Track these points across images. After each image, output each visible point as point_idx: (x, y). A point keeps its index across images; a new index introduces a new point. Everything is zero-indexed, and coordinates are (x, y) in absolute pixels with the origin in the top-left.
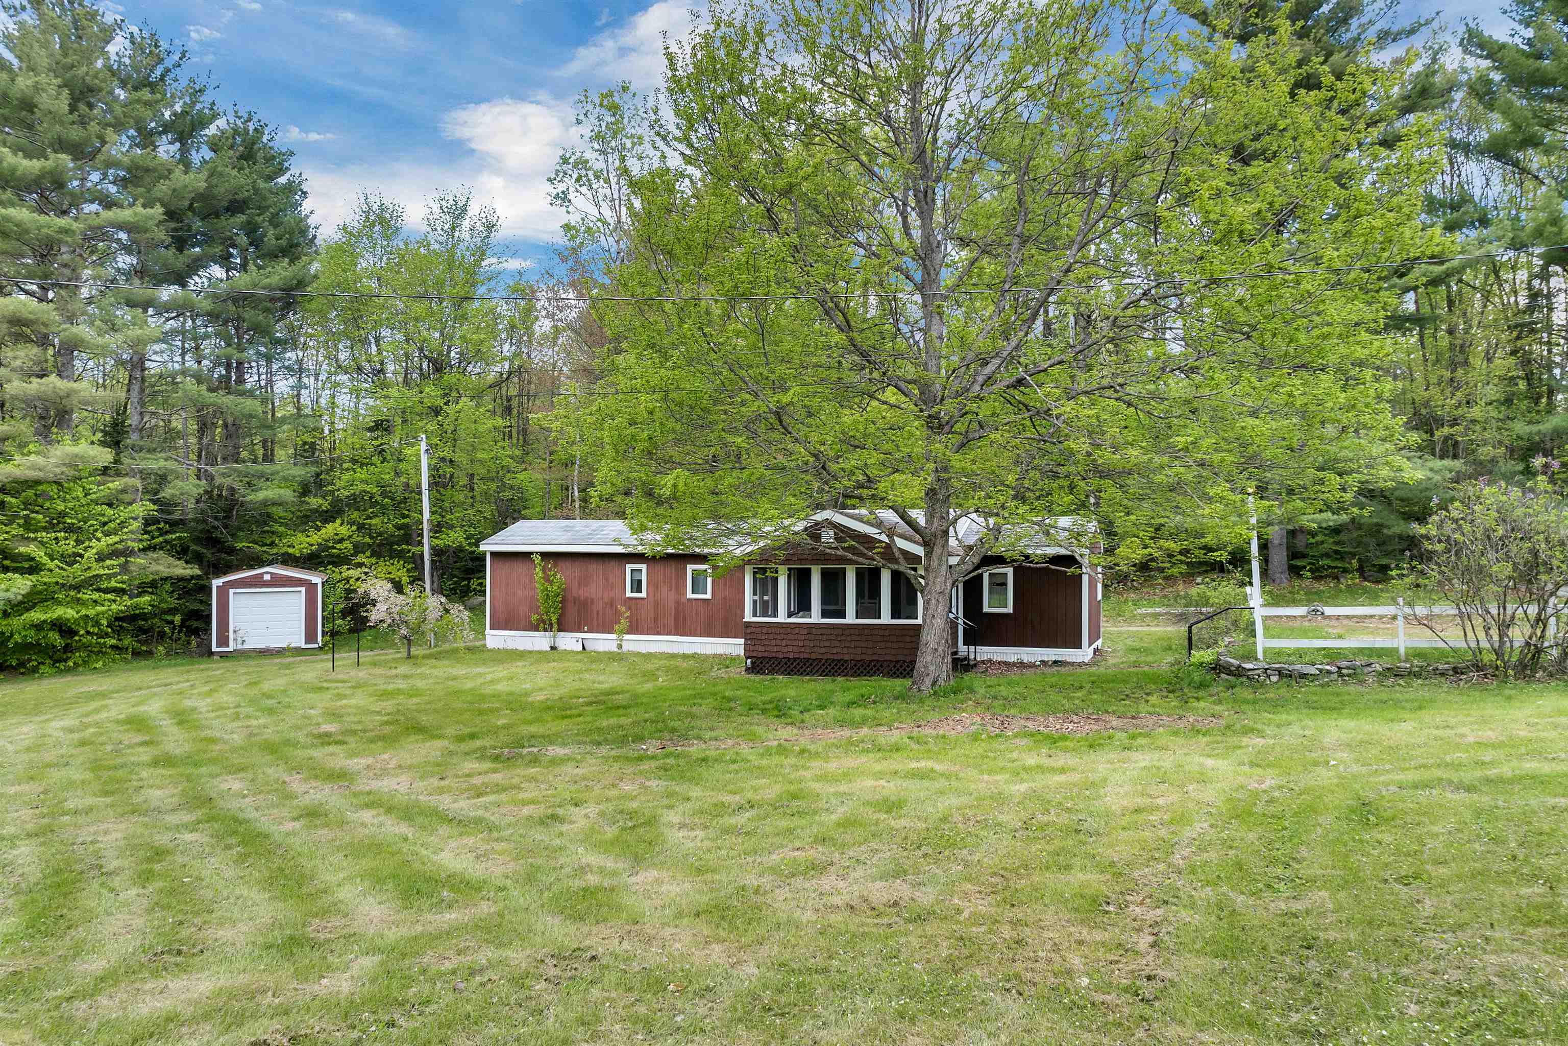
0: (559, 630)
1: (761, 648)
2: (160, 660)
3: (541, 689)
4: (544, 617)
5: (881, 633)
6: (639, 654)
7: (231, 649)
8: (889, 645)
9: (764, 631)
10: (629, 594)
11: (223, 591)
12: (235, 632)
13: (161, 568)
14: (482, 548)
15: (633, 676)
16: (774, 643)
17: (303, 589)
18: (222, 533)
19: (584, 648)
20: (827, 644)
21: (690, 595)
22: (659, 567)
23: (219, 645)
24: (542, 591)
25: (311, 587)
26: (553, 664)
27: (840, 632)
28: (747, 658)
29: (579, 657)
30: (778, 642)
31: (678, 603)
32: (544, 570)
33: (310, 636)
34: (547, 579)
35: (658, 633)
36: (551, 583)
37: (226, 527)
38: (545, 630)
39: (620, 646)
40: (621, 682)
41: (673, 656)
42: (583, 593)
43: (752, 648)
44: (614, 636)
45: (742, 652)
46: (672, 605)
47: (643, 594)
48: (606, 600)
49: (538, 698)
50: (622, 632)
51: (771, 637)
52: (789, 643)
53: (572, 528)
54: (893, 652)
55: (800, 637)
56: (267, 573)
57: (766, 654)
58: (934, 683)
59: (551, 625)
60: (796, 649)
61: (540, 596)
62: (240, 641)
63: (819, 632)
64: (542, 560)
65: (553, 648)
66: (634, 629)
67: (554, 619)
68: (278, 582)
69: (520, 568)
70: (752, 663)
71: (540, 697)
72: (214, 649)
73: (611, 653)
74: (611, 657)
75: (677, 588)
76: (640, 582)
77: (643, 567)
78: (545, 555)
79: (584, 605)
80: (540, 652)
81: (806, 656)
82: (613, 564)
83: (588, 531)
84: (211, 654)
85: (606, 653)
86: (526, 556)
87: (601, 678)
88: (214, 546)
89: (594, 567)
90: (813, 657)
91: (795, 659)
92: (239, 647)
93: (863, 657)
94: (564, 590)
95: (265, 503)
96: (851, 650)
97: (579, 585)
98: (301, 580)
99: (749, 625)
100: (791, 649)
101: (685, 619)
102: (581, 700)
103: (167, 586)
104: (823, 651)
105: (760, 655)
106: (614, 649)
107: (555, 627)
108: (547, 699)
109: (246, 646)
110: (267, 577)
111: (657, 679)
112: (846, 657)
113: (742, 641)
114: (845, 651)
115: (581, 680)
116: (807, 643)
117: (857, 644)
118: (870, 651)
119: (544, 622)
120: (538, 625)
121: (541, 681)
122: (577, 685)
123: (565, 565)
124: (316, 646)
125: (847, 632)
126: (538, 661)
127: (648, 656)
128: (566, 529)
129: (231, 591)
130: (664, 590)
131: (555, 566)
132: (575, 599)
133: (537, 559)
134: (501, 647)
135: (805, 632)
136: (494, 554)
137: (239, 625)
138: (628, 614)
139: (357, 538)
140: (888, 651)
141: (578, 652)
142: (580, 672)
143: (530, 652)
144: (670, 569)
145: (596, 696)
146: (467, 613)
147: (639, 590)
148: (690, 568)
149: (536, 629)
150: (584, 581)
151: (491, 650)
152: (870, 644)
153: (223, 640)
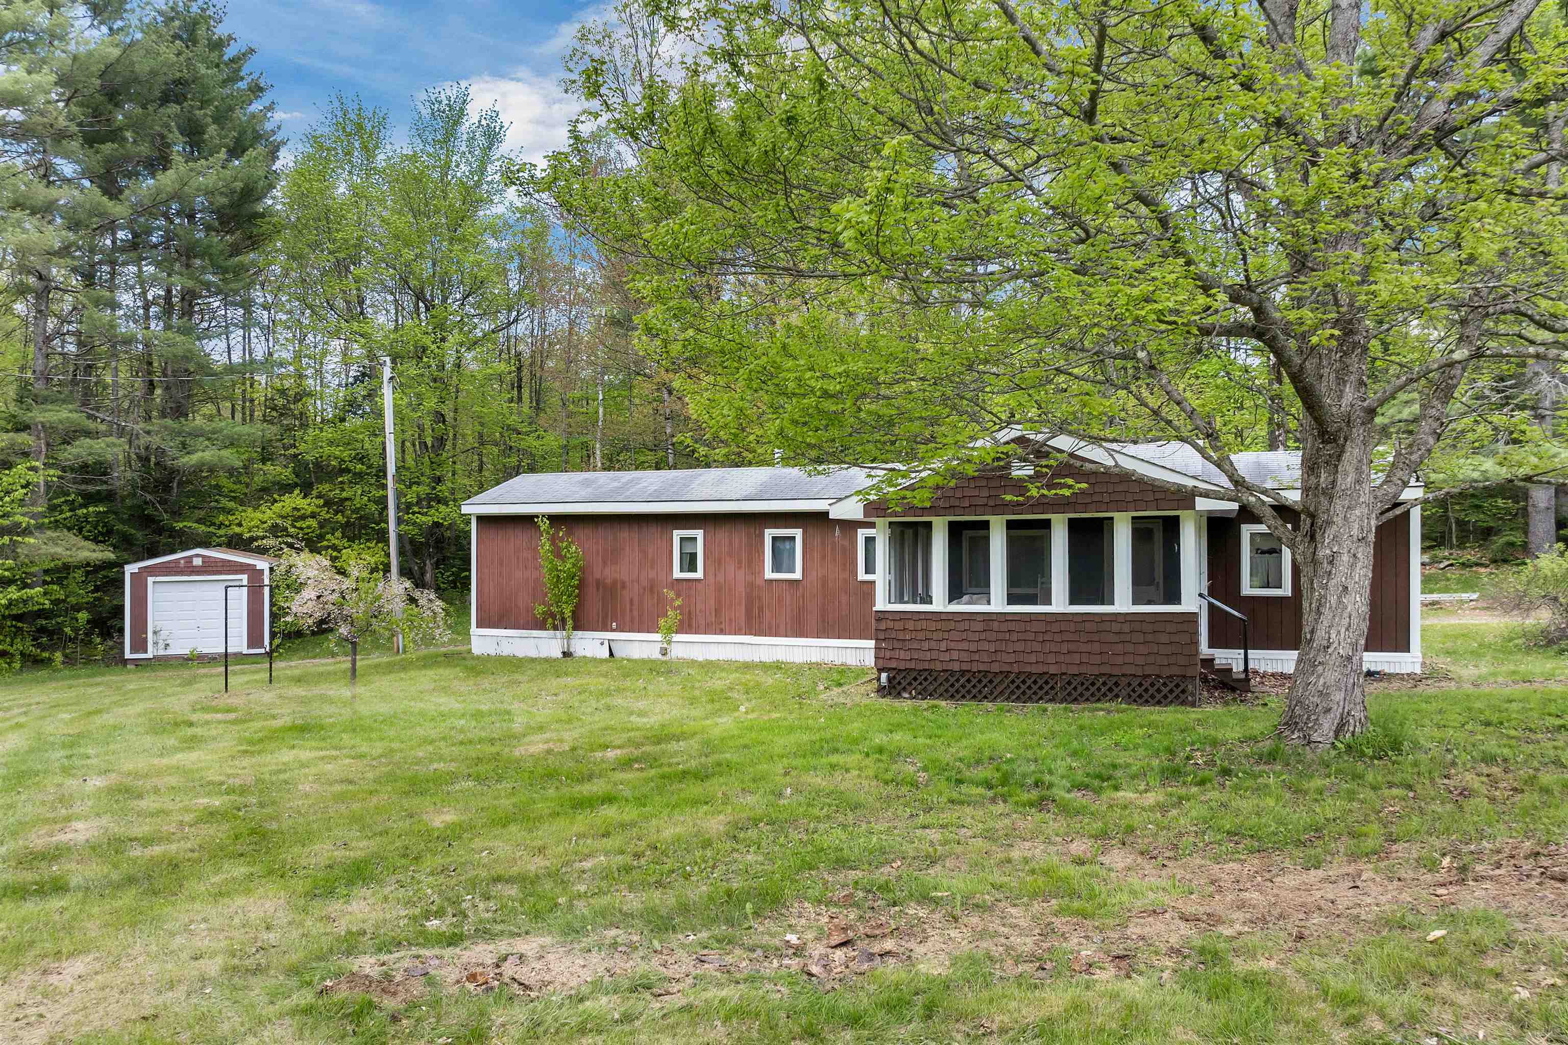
0: (576, 628)
1: (903, 655)
2: (59, 671)
3: (541, 728)
4: (554, 609)
5: (1116, 627)
6: (693, 663)
7: (149, 655)
8: (1130, 648)
9: (910, 625)
10: (677, 574)
11: (139, 580)
12: (155, 633)
13: (59, 550)
14: (465, 510)
15: (693, 701)
16: (926, 646)
17: (244, 578)
18: (157, 509)
19: (611, 654)
20: (1019, 647)
21: (769, 574)
22: (723, 534)
23: (134, 650)
24: (551, 570)
25: (255, 574)
26: (563, 681)
27: (1041, 627)
28: (880, 670)
29: (604, 668)
30: (933, 645)
31: (751, 586)
32: (553, 540)
33: (254, 639)
34: (558, 553)
35: (722, 632)
36: (563, 558)
37: (163, 502)
38: (555, 628)
39: (664, 652)
40: (676, 713)
41: (747, 666)
42: (609, 573)
43: (888, 654)
44: (657, 637)
45: (870, 660)
46: (741, 589)
47: (699, 574)
48: (645, 583)
49: (533, 749)
50: (670, 631)
51: (921, 635)
52: (952, 645)
53: (594, 481)
54: (1140, 661)
55: (972, 637)
56: (197, 556)
57: (912, 665)
58: (1339, 729)
59: (563, 620)
60: (965, 656)
61: (547, 578)
62: (161, 645)
63: (1005, 627)
64: (551, 525)
65: (567, 654)
66: (687, 625)
67: (568, 613)
68: (211, 567)
69: (518, 538)
70: (890, 680)
71: (535, 746)
72: (128, 655)
73: (653, 661)
74: (653, 668)
75: (750, 562)
76: (693, 556)
77: (699, 534)
78: (555, 519)
79: (611, 590)
80: (547, 660)
81: (982, 667)
82: (653, 531)
83: (616, 484)
84: (125, 662)
85: (643, 662)
86: (528, 520)
87: (641, 705)
88: (147, 527)
89: (625, 534)
90: (995, 668)
91: (963, 673)
92: (161, 652)
93: (1083, 669)
94: (582, 569)
95: (199, 468)
96: (1061, 658)
97: (605, 563)
98: (242, 565)
99: (882, 616)
100: (955, 655)
101: (761, 609)
102: (611, 754)
103: (79, 575)
104: (1011, 658)
105: (902, 666)
106: (656, 655)
107: (570, 623)
108: (549, 752)
109: (170, 652)
110: (198, 562)
111: (737, 708)
112: (1053, 670)
113: (871, 643)
114: (1051, 659)
115: (609, 708)
116: (985, 646)
117: (1072, 647)
118: (1097, 659)
119: (553, 616)
120: (545, 620)
121: (544, 712)
122: (601, 719)
123: (583, 533)
124: (262, 651)
125: (1055, 628)
126: (543, 674)
127: (709, 667)
128: (586, 483)
129: (150, 580)
130: (731, 568)
131: (569, 533)
132: (597, 583)
133: (544, 525)
134: (492, 652)
135: (979, 627)
136: (481, 519)
137: (159, 625)
138: (678, 603)
139: (324, 514)
140: (1129, 659)
141: (602, 661)
142: (608, 693)
143: (533, 660)
144: (738, 536)
145: (638, 745)
146: (439, 603)
147: (692, 567)
148: (769, 533)
149: (541, 626)
150: (613, 556)
151: (478, 658)
152: (1096, 647)
153: (140, 644)
